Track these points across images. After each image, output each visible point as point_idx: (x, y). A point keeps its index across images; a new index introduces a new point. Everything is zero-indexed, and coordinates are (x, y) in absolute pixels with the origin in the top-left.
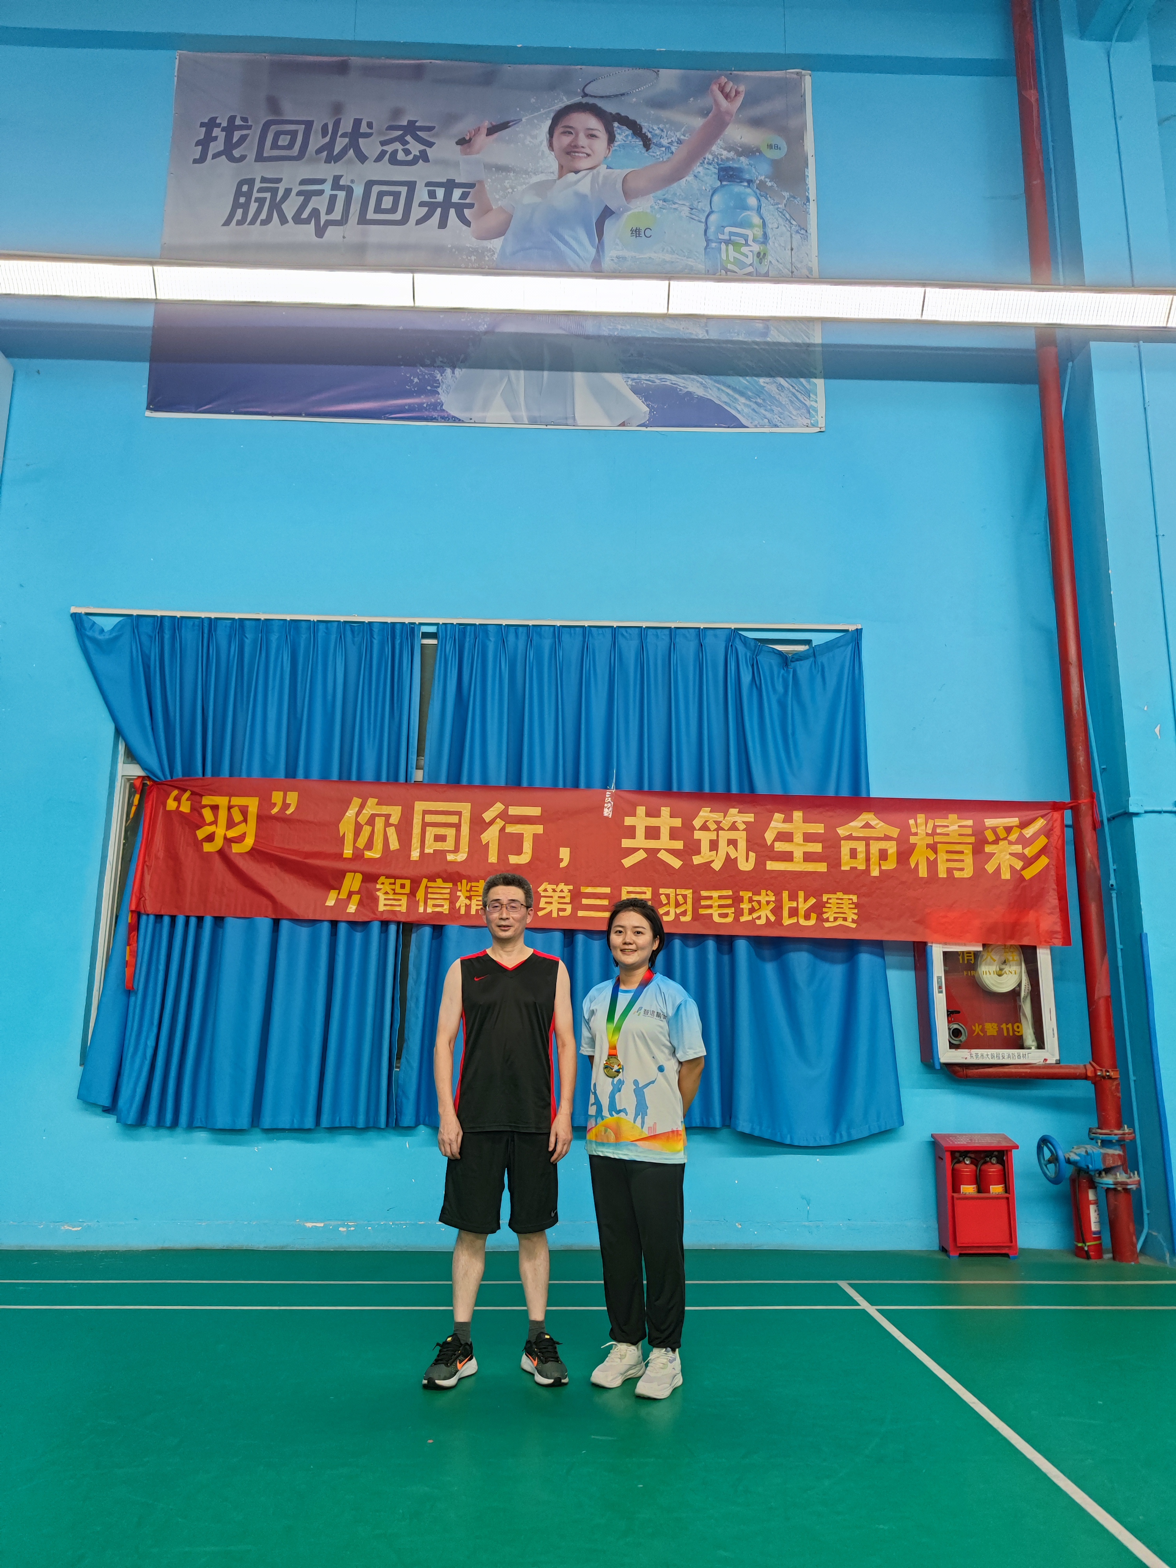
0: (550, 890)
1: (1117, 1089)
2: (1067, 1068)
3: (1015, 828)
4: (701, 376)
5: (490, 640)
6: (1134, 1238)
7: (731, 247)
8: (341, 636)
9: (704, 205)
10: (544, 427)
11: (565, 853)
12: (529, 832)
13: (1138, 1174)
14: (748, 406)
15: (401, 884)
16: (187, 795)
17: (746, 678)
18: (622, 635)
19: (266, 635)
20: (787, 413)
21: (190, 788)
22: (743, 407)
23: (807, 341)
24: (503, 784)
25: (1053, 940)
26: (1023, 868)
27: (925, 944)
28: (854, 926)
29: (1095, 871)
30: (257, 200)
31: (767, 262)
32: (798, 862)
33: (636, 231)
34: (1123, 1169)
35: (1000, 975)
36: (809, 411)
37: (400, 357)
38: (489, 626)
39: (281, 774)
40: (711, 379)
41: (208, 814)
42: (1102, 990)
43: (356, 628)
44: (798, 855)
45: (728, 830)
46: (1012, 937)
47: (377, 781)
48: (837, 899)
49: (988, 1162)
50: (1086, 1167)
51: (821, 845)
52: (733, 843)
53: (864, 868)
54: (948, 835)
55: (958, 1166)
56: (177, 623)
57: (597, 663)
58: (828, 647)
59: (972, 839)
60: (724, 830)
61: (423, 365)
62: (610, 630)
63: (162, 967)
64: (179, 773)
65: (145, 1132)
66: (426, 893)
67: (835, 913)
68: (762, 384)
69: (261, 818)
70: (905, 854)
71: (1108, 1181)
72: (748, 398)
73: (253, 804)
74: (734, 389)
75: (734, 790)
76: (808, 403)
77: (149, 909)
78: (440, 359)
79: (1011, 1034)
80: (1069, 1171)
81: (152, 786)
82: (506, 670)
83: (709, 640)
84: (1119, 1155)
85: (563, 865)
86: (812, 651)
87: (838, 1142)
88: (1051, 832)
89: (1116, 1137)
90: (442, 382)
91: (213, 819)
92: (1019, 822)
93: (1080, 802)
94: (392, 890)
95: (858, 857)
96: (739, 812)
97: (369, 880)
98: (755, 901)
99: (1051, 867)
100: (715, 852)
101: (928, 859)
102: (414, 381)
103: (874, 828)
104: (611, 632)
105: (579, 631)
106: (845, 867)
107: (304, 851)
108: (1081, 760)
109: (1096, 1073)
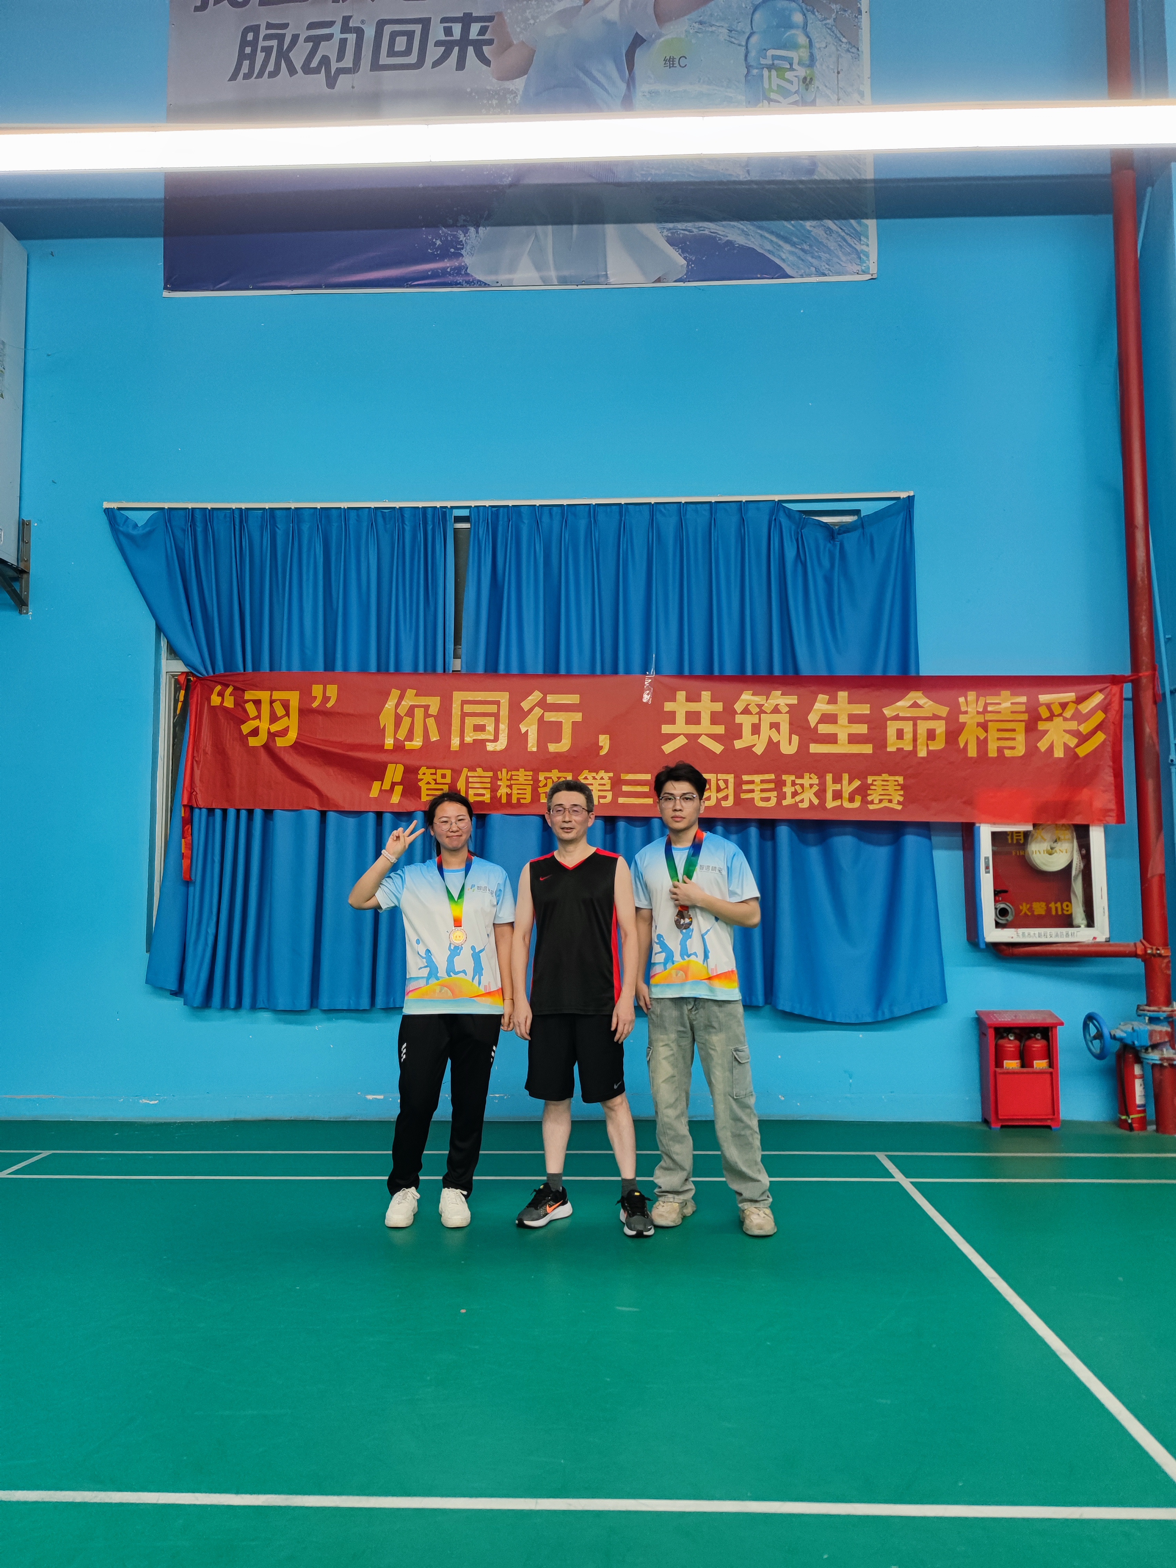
1: (1168, 967)
2: (1117, 946)
3: (1071, 703)
4: (742, 222)
5: (523, 522)
7: (774, 73)
8: (373, 524)
9: (743, 26)
11: (604, 741)
12: (567, 720)
14: (793, 253)
15: (442, 774)
16: (230, 690)
17: (790, 554)
18: (661, 512)
19: (298, 525)
20: (835, 260)
21: (232, 683)
22: (788, 255)
23: (859, 177)
24: (540, 672)
25: (1108, 819)
26: (1077, 746)
27: (973, 825)
28: (899, 807)
29: (1154, 745)
30: (264, 49)
31: (814, 88)
32: (843, 745)
33: (669, 61)
34: (1170, 1045)
35: (1050, 854)
36: (860, 256)
37: (420, 217)
38: (522, 507)
39: (320, 666)
40: (754, 225)
41: (251, 708)
42: (1157, 866)
43: (387, 514)
44: (843, 737)
45: (770, 713)
46: (1063, 817)
47: (415, 672)
48: (883, 781)
49: (1033, 1037)
50: (1132, 1043)
51: (866, 726)
52: (775, 726)
53: (911, 749)
54: (1000, 712)
55: (1001, 1042)
56: (209, 514)
57: (635, 540)
58: (878, 516)
59: (1025, 717)
60: (767, 713)
61: (446, 226)
62: (648, 506)
63: (217, 858)
64: (220, 669)
65: (210, 1013)
66: (467, 782)
67: (880, 795)
68: (809, 228)
69: (303, 712)
70: (954, 732)
71: (1154, 1057)
72: (794, 244)
73: (294, 697)
74: (778, 236)
75: (777, 672)
76: (859, 247)
77: (201, 803)
78: (463, 217)
79: (1060, 913)
80: (1116, 1046)
81: (195, 682)
82: (540, 552)
83: (751, 513)
84: (1167, 1033)
85: (603, 752)
86: (859, 522)
87: (880, 1019)
88: (1109, 707)
89: (1165, 1015)
91: (257, 714)
92: (1075, 697)
93: (1140, 674)
94: (434, 779)
95: (904, 738)
96: (782, 695)
97: (411, 773)
98: (797, 784)
99: (1108, 743)
100: (757, 735)
101: (978, 738)
102: (436, 244)
103: (922, 707)
104: (648, 509)
105: (616, 509)
106: (891, 748)
107: (347, 744)
108: (1144, 631)
109: (1146, 951)
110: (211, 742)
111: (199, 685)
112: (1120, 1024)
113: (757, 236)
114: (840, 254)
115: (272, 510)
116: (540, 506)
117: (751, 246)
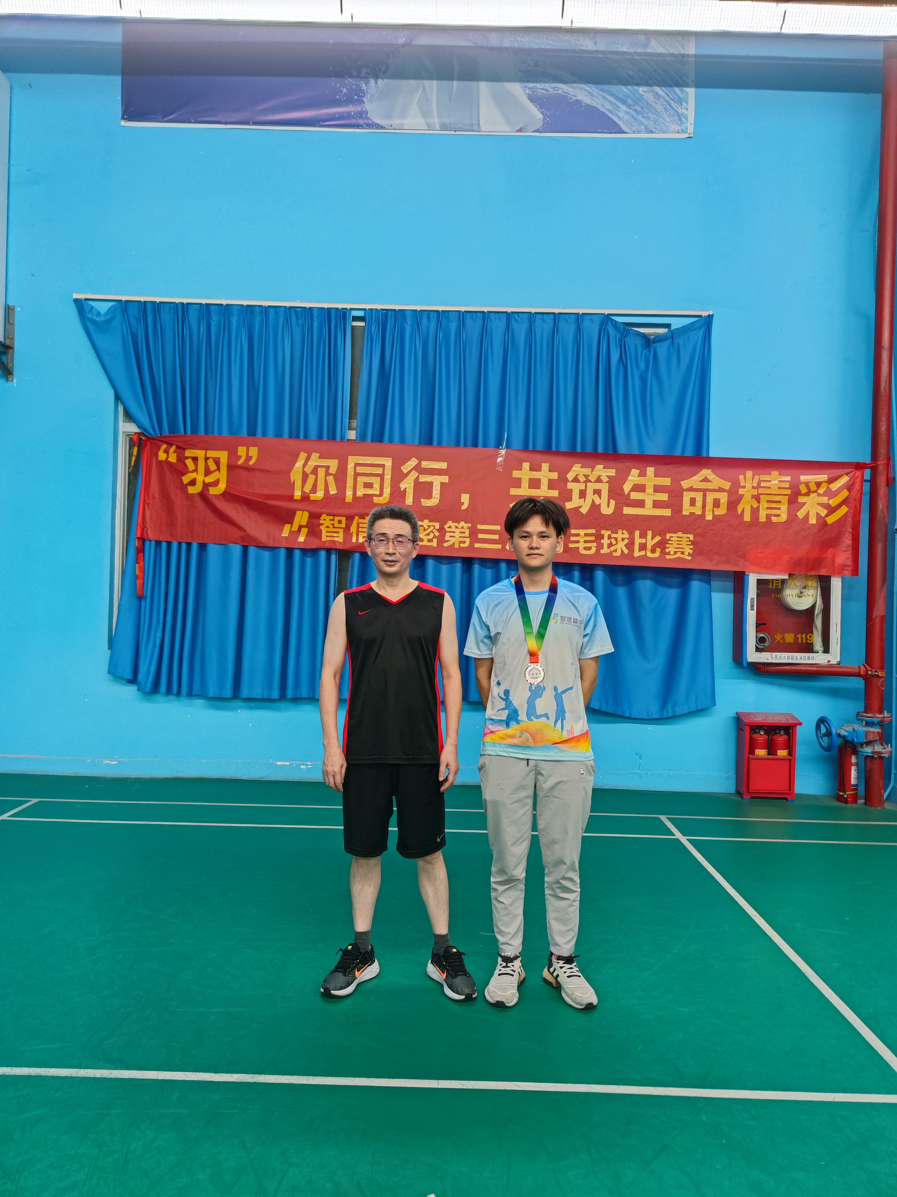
0: (453, 527)
1: (882, 685)
2: (845, 668)
3: (824, 483)
4: (588, 85)
5: (407, 323)
8: (287, 319)
10: (453, 133)
11: (465, 499)
12: (437, 481)
13: (891, 746)
14: (628, 113)
15: (339, 520)
16: (173, 448)
17: (615, 357)
18: (515, 319)
19: (228, 319)
20: (661, 120)
21: (175, 443)
22: (623, 114)
23: (683, 52)
24: (417, 441)
25: (845, 572)
26: (827, 515)
27: (744, 573)
28: (689, 558)
29: (884, 517)
32: (649, 508)
34: (880, 743)
35: (800, 597)
36: (680, 118)
37: (331, 68)
38: (406, 311)
39: (244, 433)
40: (597, 88)
41: (190, 463)
42: (879, 610)
43: (299, 312)
44: (649, 503)
45: (594, 482)
46: (813, 569)
47: (320, 439)
48: (678, 537)
49: (778, 733)
50: (852, 741)
51: (667, 494)
52: (598, 492)
53: (700, 513)
54: (770, 488)
55: (754, 735)
56: (157, 307)
57: (494, 344)
58: (685, 330)
59: (789, 492)
60: (591, 482)
61: (351, 76)
62: (505, 314)
63: (163, 580)
64: (166, 431)
65: (158, 697)
66: (358, 527)
67: (675, 548)
68: (641, 92)
69: (231, 467)
70: (734, 502)
72: (629, 106)
73: (223, 456)
74: (617, 98)
75: (600, 450)
76: (680, 110)
77: (151, 536)
78: (365, 70)
79: (804, 642)
80: (838, 741)
81: (146, 440)
82: (420, 349)
83: (586, 324)
84: (878, 733)
85: (464, 507)
86: (670, 334)
87: (665, 716)
88: (852, 487)
89: (878, 720)
90: (367, 92)
91: (194, 468)
92: (827, 478)
93: (878, 463)
94: (332, 524)
95: (696, 505)
96: (604, 468)
97: (314, 517)
98: (613, 538)
99: (850, 514)
100: (584, 499)
101: (752, 506)
102: (343, 92)
103: (711, 482)
104: (506, 317)
105: (480, 316)
106: (685, 512)
107: (264, 495)
108: (883, 430)
109: (867, 673)
110: (158, 489)
111: (149, 443)
112: (844, 726)
113: (600, 97)
114: (665, 116)
115: (208, 305)
116: (420, 310)
117: (595, 105)
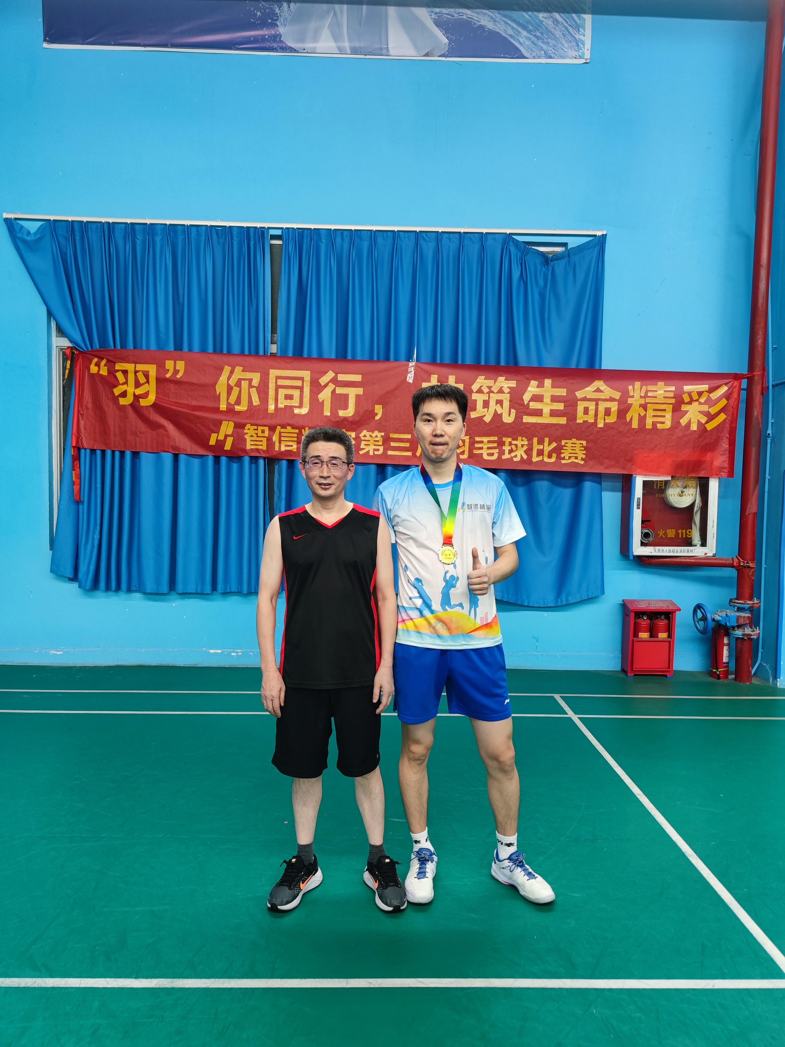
0: (368, 436)
1: (753, 575)
2: (720, 560)
3: (705, 392)
4: (491, 11)
5: (322, 242)
6: (751, 668)
8: (209, 237)
10: (363, 57)
11: (378, 410)
12: (352, 393)
13: (759, 628)
14: (529, 39)
15: (262, 430)
16: (104, 362)
17: (516, 274)
18: (423, 238)
19: (152, 236)
20: (559, 45)
21: (106, 356)
22: (524, 39)
24: (333, 357)
25: (721, 473)
26: (707, 422)
27: (631, 475)
28: (582, 462)
29: (759, 424)
32: (546, 417)
34: (750, 626)
35: (681, 496)
36: (578, 44)
38: (321, 230)
39: (171, 347)
40: (500, 14)
41: (120, 376)
42: (752, 508)
43: (220, 231)
44: (546, 411)
45: (496, 393)
46: (693, 471)
47: (242, 354)
48: (572, 443)
50: (725, 624)
51: (563, 404)
52: (500, 402)
53: (593, 421)
54: (656, 397)
55: (638, 620)
56: (84, 225)
57: (404, 262)
58: (580, 249)
59: (673, 401)
60: (494, 393)
62: (414, 233)
63: (99, 486)
64: (97, 345)
65: (98, 593)
66: (280, 436)
67: (570, 453)
68: (541, 19)
69: (160, 381)
70: (623, 411)
72: (529, 32)
73: (152, 369)
74: (518, 24)
75: (503, 363)
76: (577, 36)
77: (85, 445)
79: (684, 537)
80: (711, 624)
81: (78, 354)
82: (334, 265)
83: (490, 242)
84: (748, 617)
85: (377, 418)
86: (567, 252)
87: (559, 604)
88: (731, 396)
89: (748, 606)
90: (280, 15)
91: (125, 381)
92: (708, 388)
93: (754, 374)
94: (256, 434)
95: (589, 414)
96: (505, 380)
97: (239, 426)
98: (513, 444)
99: (727, 421)
100: (487, 409)
101: (639, 414)
102: (257, 15)
103: (603, 392)
104: (414, 236)
105: (391, 234)
106: (579, 421)
107: (192, 406)
108: (760, 342)
109: (739, 564)
110: (91, 401)
111: (81, 357)
112: (718, 611)
113: (503, 23)
114: (563, 41)
115: (133, 224)
116: (334, 229)
117: (498, 30)
